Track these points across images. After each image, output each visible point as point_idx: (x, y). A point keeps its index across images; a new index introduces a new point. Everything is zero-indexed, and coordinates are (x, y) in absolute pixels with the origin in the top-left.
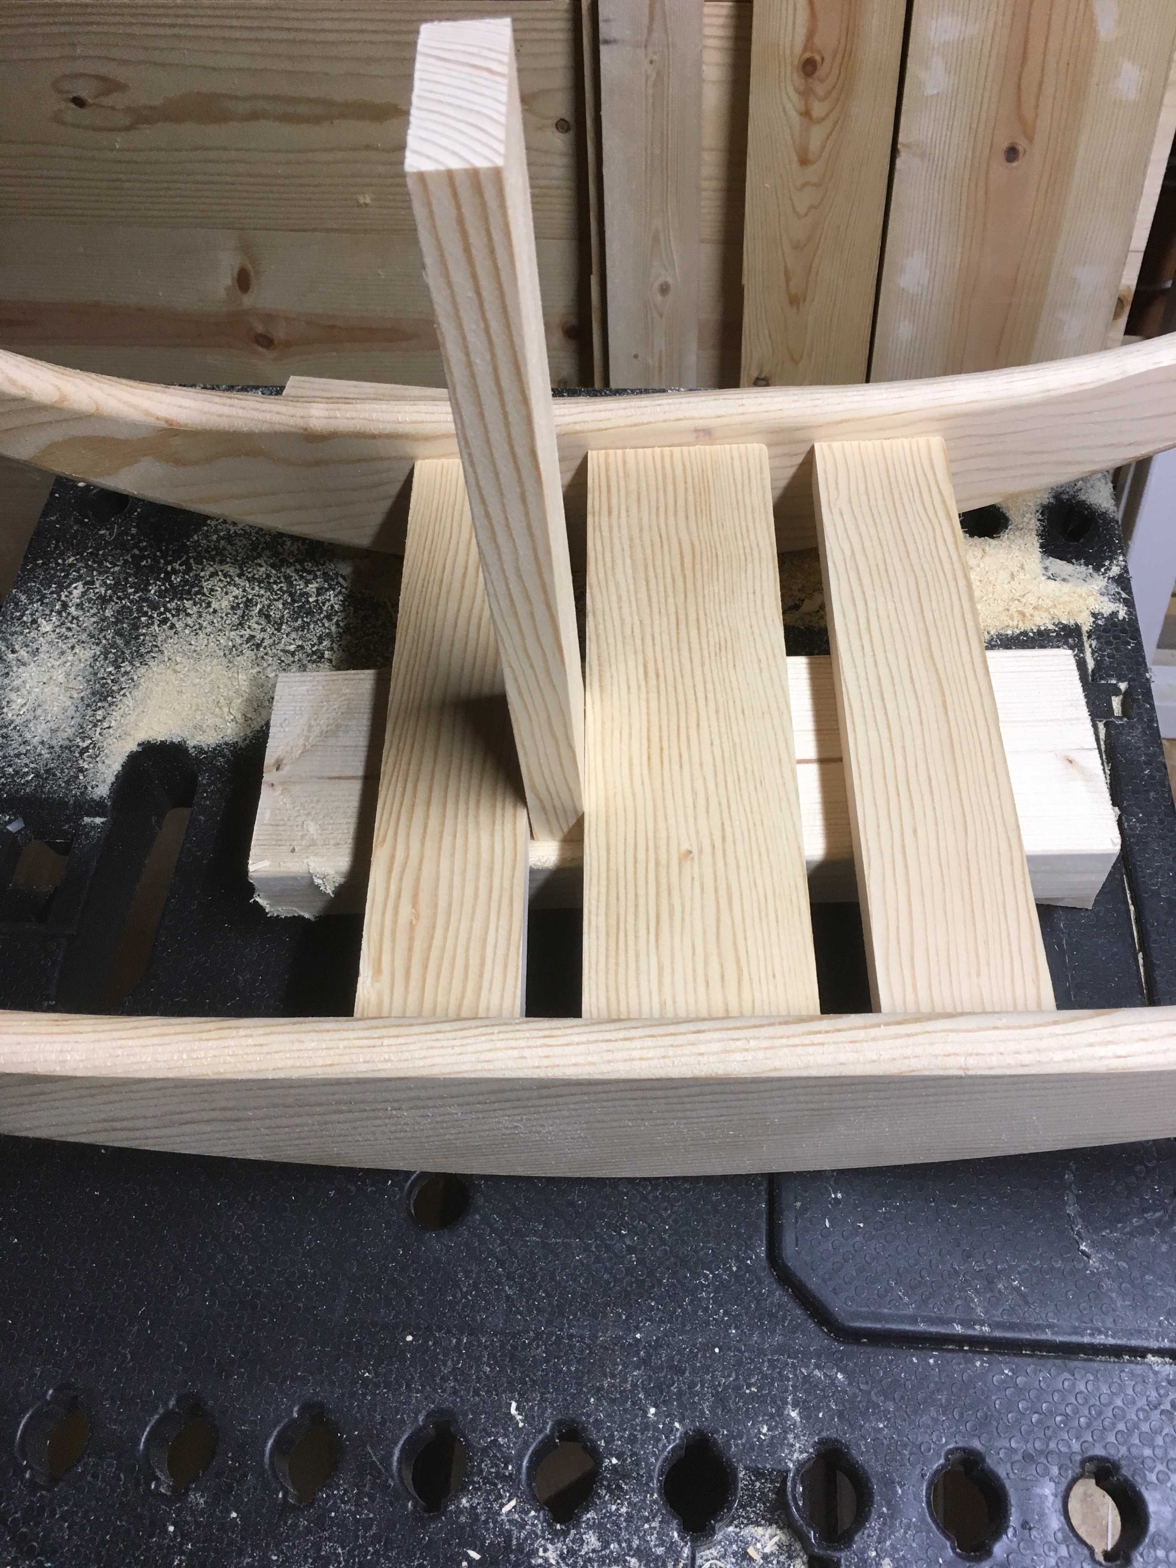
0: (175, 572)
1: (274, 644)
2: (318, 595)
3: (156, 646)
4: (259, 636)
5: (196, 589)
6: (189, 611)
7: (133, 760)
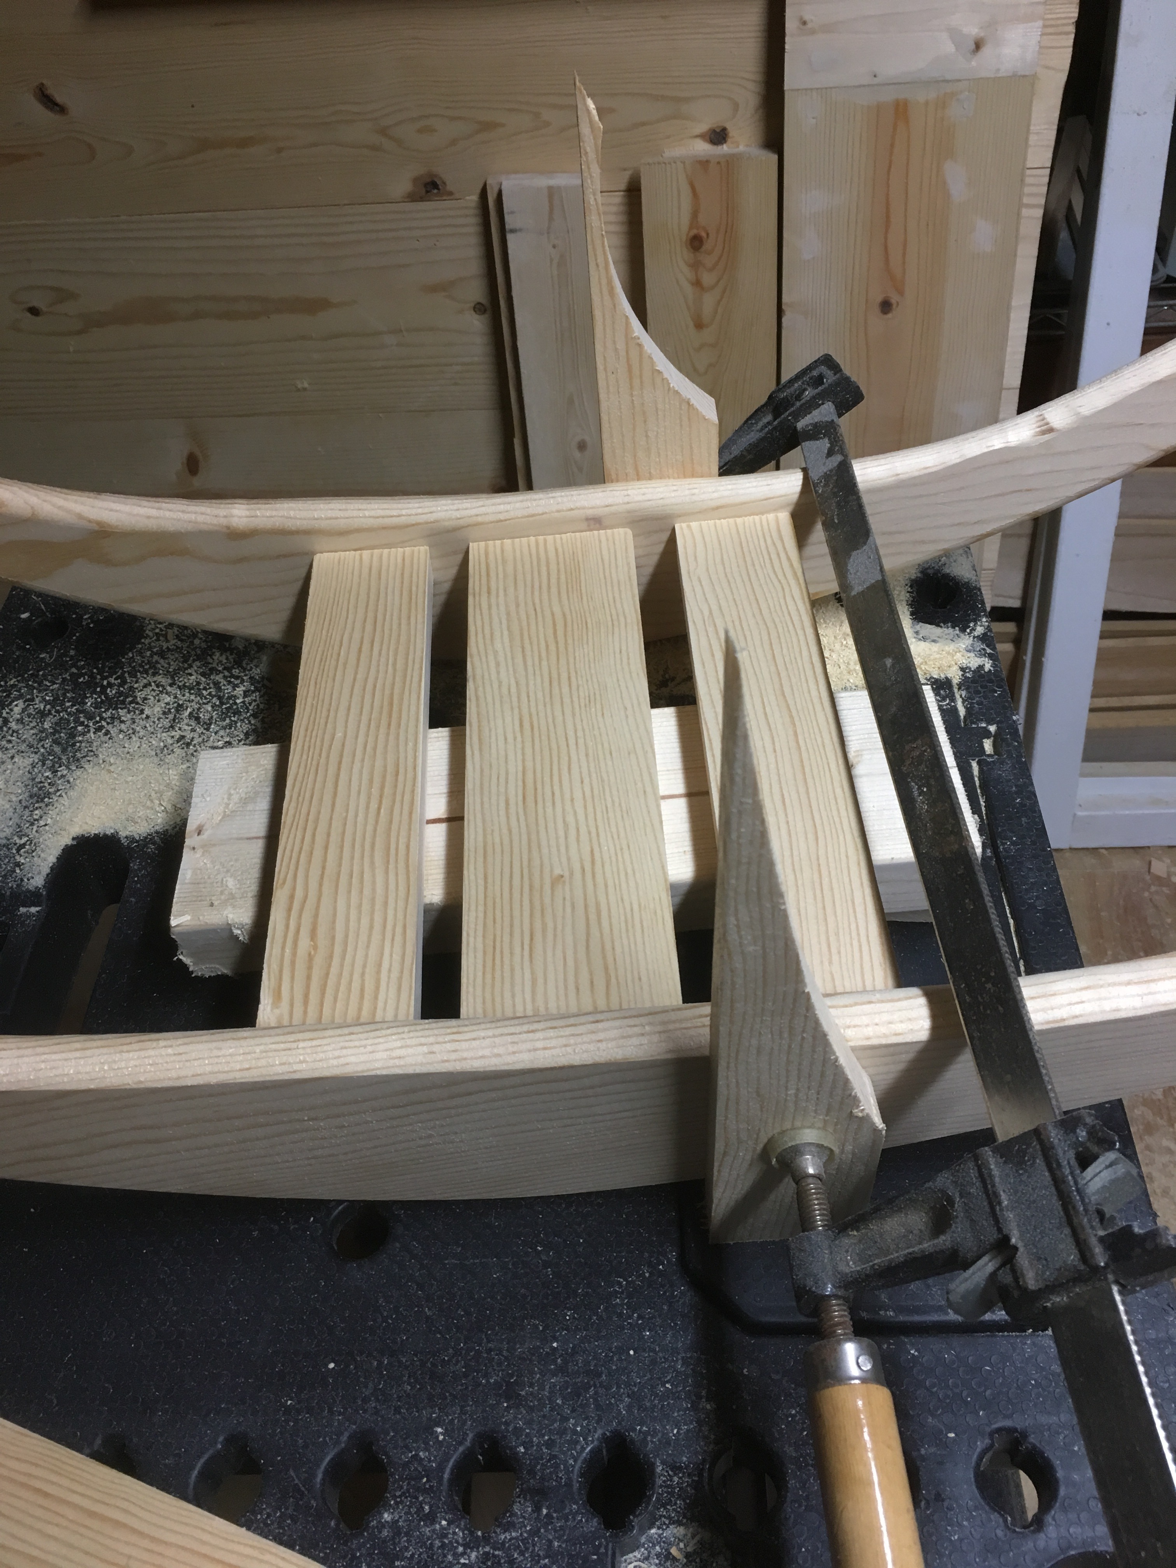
0: (110, 685)
1: (203, 741)
2: (245, 696)
3: (92, 751)
4: (189, 735)
5: (130, 699)
6: (123, 718)
7: (68, 851)
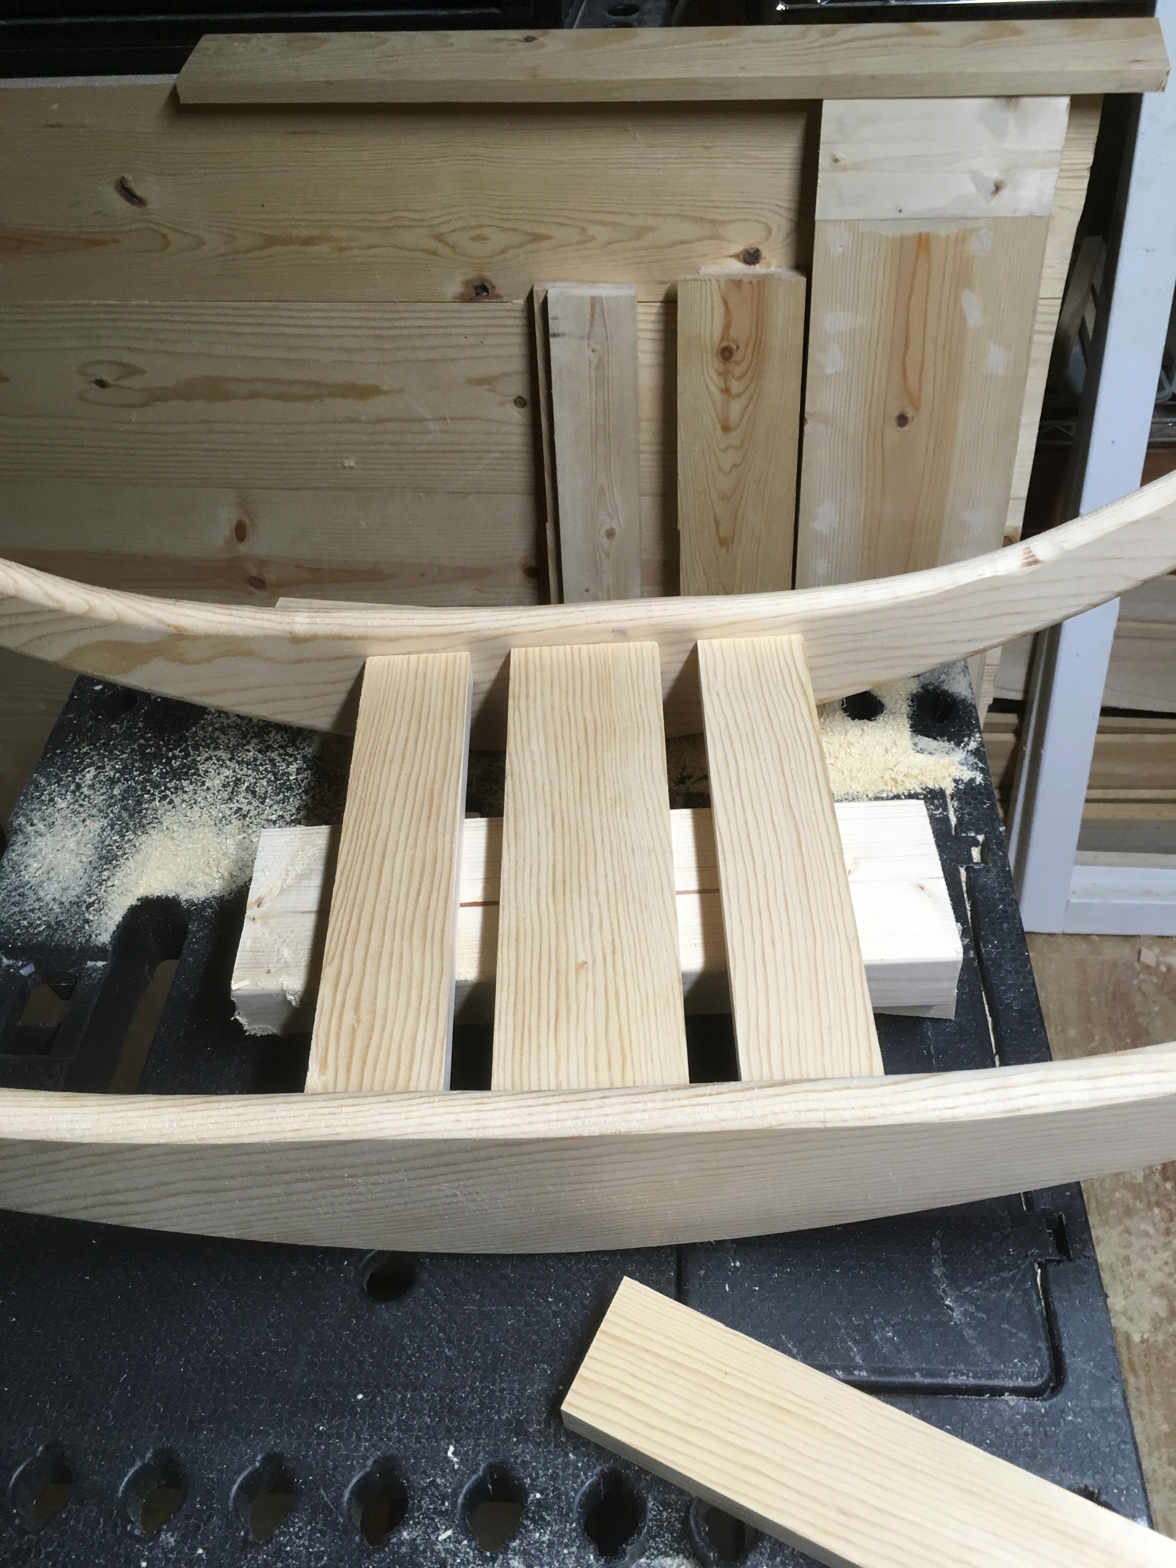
0: (175, 757)
1: (258, 814)
2: (298, 774)
3: (156, 818)
4: (246, 808)
5: (193, 771)
6: (186, 789)
7: (132, 910)
